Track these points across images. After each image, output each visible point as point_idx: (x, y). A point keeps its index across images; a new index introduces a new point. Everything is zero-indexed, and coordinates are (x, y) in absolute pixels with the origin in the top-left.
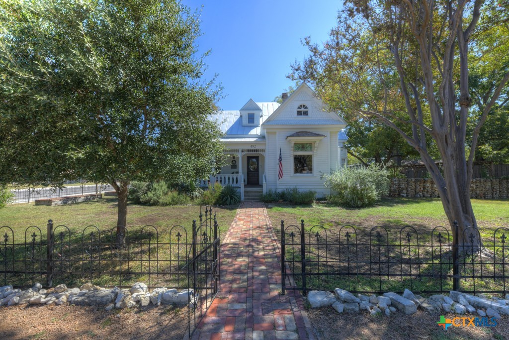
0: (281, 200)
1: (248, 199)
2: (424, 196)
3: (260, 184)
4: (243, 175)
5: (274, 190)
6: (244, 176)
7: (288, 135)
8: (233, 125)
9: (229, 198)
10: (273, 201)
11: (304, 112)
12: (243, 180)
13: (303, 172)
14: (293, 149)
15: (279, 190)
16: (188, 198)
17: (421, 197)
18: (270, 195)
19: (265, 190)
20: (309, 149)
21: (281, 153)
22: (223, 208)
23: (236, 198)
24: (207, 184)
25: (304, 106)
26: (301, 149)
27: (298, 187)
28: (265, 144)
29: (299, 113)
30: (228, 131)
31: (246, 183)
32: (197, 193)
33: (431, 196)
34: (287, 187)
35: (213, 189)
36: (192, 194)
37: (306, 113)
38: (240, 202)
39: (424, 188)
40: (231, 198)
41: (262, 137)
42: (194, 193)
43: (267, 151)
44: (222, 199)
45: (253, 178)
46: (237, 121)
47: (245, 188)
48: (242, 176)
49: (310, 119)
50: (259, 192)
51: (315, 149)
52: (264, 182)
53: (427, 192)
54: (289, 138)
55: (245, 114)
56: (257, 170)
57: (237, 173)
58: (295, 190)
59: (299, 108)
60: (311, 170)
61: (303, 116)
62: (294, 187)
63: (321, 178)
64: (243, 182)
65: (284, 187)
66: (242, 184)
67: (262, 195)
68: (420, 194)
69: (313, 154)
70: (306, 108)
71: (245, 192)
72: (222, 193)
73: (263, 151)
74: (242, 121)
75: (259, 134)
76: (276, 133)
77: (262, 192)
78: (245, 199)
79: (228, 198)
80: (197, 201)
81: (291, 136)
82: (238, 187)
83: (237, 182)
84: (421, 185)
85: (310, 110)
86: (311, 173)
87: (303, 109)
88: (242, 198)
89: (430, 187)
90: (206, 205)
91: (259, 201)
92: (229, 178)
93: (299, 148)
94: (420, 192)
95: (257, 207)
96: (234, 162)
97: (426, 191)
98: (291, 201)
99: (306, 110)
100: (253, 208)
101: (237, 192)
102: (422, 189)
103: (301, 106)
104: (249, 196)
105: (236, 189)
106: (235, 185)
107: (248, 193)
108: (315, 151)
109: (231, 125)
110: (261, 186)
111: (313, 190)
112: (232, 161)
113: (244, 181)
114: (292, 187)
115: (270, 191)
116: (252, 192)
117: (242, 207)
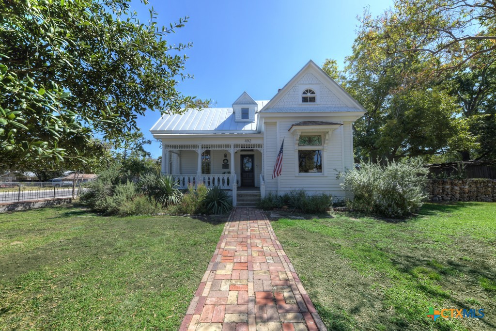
0: (286, 207)
1: (242, 204)
2: (443, 199)
3: (256, 185)
4: (236, 175)
5: (274, 193)
6: (237, 177)
7: (294, 124)
8: (225, 121)
9: (216, 205)
10: (274, 207)
11: (310, 98)
12: (235, 181)
13: (310, 171)
14: (298, 142)
15: (282, 193)
16: (159, 205)
17: (439, 200)
18: (270, 200)
19: (263, 192)
20: (317, 142)
21: (282, 145)
22: (204, 221)
23: (226, 204)
24: (187, 185)
25: (310, 91)
26: (307, 143)
27: (305, 189)
28: (263, 137)
29: (305, 100)
30: (219, 126)
31: (240, 185)
32: (173, 198)
33: (451, 200)
34: (291, 189)
35: (195, 193)
36: (167, 199)
37: (313, 100)
38: (231, 208)
39: (443, 190)
40: (219, 204)
41: (259, 132)
42: (170, 197)
43: (265, 146)
44: (207, 205)
45: (248, 180)
46: (229, 117)
47: (237, 190)
48: (234, 175)
49: (319, 106)
50: (256, 196)
51: (326, 142)
52: (262, 183)
53: (447, 194)
54: (295, 128)
55: (239, 108)
56: (252, 170)
57: (229, 173)
58: (302, 194)
59: (304, 93)
60: (319, 168)
61: (309, 103)
62: (301, 189)
63: (338, 178)
64: (235, 184)
65: (288, 189)
66: (234, 186)
67: (259, 200)
68: (439, 198)
69: (324, 149)
70: (313, 93)
71: (238, 195)
72: (207, 197)
73: (260, 146)
74: (235, 116)
75: (255, 130)
76: (276, 122)
77: (260, 196)
78: (238, 204)
79: (214, 204)
80: (172, 208)
81: (296, 125)
82: (229, 190)
83: (228, 184)
84: (440, 186)
85: (317, 95)
86: (321, 172)
87: (309, 95)
88: (235, 203)
89: (450, 189)
90: (184, 214)
91: (256, 208)
92: (219, 179)
93: (305, 141)
94: (438, 194)
95: (256, 218)
96: (226, 161)
97: (445, 193)
98: (299, 208)
99: (313, 95)
100: (250, 220)
101: (228, 195)
102: (441, 191)
103: (307, 91)
104: (243, 201)
105: (226, 192)
106: (226, 187)
107: (241, 197)
108: (325, 145)
109: (223, 121)
110: (258, 188)
111: (328, 194)
112: (224, 160)
113: (237, 183)
114: (297, 189)
115: (270, 194)
116: (247, 195)
117: (233, 220)
